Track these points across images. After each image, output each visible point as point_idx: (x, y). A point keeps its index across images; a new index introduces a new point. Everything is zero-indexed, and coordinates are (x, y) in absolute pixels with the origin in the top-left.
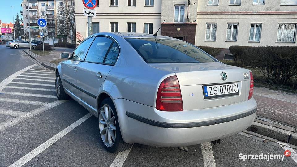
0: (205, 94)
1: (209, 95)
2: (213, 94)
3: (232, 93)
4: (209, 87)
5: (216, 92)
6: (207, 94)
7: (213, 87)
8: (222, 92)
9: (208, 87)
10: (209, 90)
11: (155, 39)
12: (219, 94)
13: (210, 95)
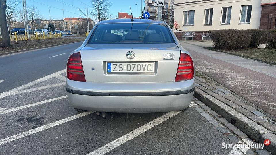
0: (108, 69)
1: (112, 71)
2: (117, 71)
3: (143, 71)
4: (114, 64)
5: (121, 69)
6: (111, 70)
7: (118, 64)
8: (129, 69)
9: (112, 64)
10: (113, 66)
11: (132, 23)
12: (125, 70)
13: (114, 71)
